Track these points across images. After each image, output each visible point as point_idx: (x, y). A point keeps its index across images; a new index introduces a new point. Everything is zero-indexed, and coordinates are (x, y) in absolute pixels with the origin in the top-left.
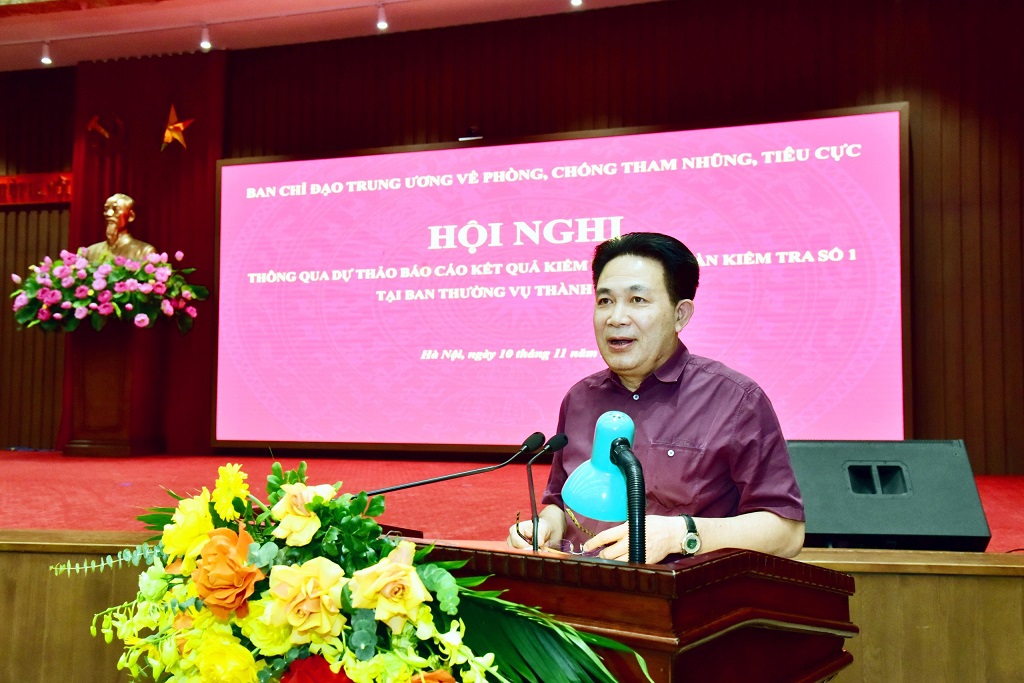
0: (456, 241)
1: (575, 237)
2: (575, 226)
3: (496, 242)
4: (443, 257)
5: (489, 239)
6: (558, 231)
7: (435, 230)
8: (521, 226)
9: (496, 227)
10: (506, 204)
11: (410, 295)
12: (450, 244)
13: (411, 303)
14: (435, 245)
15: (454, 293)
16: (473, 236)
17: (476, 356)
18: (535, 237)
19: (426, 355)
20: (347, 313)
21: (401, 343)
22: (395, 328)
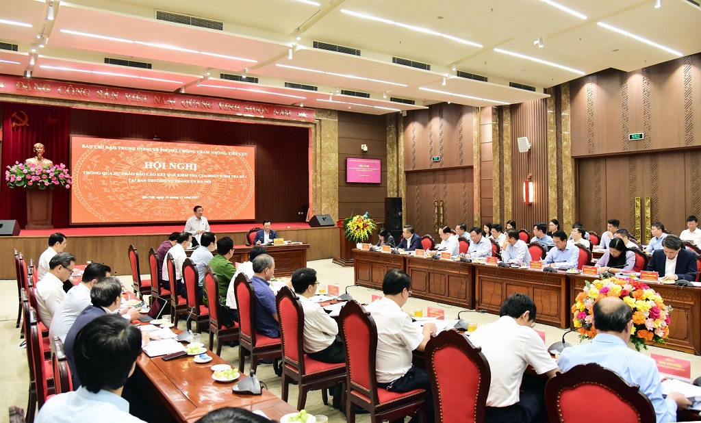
0: (153, 166)
1: (185, 168)
2: (185, 165)
3: (164, 167)
4: (148, 170)
5: (162, 167)
6: (181, 166)
7: (146, 163)
8: (171, 164)
9: (164, 164)
10: (167, 158)
11: (139, 181)
12: (151, 167)
13: (139, 183)
14: (146, 167)
15: (152, 181)
16: (157, 165)
17: (158, 198)
18: (174, 167)
19: (144, 197)
20: (118, 185)
21: (136, 193)
22: (134, 190)
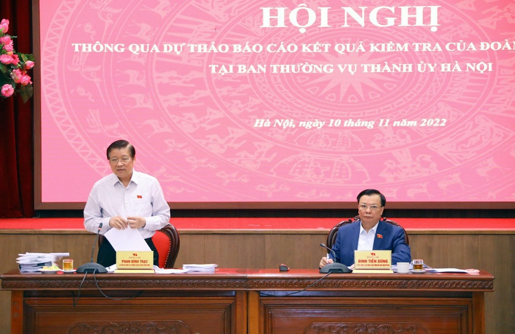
0: (287, 21)
1: (398, 21)
2: (398, 12)
3: (324, 23)
4: (273, 35)
5: (318, 21)
6: (382, 16)
7: (266, 11)
8: (349, 10)
9: (324, 11)
11: (242, 69)
12: (281, 24)
13: (243, 79)
14: (266, 23)
15: (285, 69)
16: (303, 17)
17: (308, 125)
18: (361, 21)
19: (259, 123)
20: (178, 83)
21: (235, 111)
22: (228, 99)
